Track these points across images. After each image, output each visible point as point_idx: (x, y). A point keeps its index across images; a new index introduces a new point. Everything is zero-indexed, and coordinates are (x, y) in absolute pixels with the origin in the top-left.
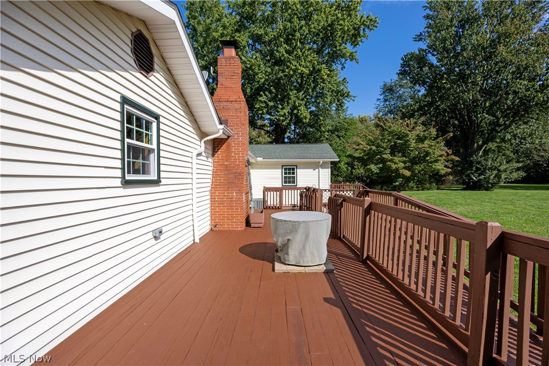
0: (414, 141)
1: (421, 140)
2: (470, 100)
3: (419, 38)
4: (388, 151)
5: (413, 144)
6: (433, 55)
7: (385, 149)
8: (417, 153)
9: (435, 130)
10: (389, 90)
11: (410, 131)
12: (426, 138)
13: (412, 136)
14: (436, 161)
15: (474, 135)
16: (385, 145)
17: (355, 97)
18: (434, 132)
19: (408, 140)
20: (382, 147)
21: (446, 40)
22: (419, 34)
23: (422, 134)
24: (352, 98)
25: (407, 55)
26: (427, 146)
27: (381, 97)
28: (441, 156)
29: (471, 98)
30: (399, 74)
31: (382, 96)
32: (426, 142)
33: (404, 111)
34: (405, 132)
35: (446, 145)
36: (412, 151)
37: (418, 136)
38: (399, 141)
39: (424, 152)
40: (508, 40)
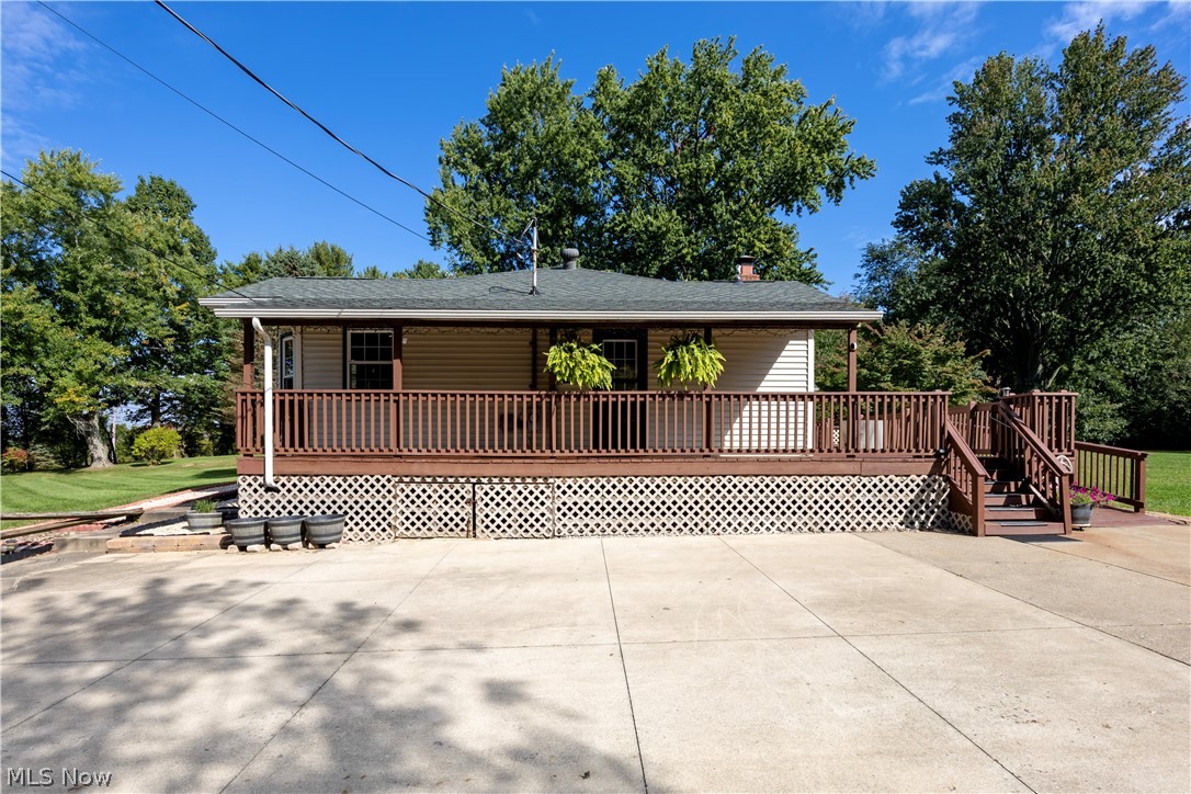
0: (930, 362)
1: (940, 359)
2: (1026, 287)
3: (937, 158)
4: (888, 377)
5: (928, 366)
6: (964, 193)
7: (883, 374)
8: (933, 381)
9: (963, 343)
10: (878, 258)
11: (923, 345)
12: (948, 357)
13: (926, 354)
14: (964, 394)
15: (1038, 348)
16: (883, 368)
17: (829, 284)
18: (961, 347)
19: (921, 361)
20: (878, 371)
21: (987, 173)
22: (937, 151)
23: (943, 349)
24: (825, 285)
25: (912, 186)
26: (950, 369)
27: (863, 271)
28: (973, 385)
29: (1028, 283)
30: (896, 224)
31: (865, 269)
32: (949, 363)
33: (909, 302)
34: (915, 346)
35: (984, 368)
36: (925, 377)
37: (936, 353)
38: (906, 362)
39: (946, 379)
40: (1090, 185)
